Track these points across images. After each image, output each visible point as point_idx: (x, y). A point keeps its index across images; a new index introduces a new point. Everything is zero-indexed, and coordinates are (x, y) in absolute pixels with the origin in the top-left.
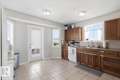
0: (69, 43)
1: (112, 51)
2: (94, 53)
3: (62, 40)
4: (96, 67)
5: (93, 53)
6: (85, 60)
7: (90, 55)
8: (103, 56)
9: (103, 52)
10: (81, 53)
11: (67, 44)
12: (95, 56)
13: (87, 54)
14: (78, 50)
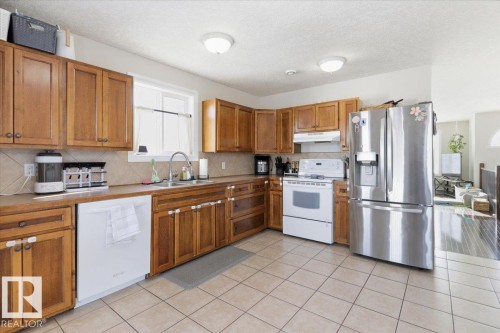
2: (215, 196)
4: (220, 240)
5: (212, 198)
7: (205, 207)
8: (233, 199)
9: (233, 187)
10: (174, 215)
12: (219, 204)
13: (197, 210)
14: (160, 202)
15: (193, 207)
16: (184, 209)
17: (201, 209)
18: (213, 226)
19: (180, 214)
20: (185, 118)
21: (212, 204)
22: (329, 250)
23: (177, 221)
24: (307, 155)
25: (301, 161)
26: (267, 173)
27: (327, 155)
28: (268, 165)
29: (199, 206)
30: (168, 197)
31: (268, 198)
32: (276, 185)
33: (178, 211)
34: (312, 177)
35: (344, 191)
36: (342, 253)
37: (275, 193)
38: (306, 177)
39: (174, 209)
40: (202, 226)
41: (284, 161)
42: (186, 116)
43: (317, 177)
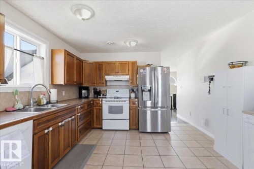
8: (79, 114)
9: (79, 107)
12: (73, 119)
14: (39, 124)
15: (60, 124)
16: (55, 127)
18: (70, 134)
22: (128, 133)
23: (50, 137)
24: (111, 87)
25: (108, 90)
26: (87, 97)
27: (121, 87)
28: (88, 92)
29: (63, 123)
30: (44, 119)
31: (93, 111)
32: (97, 103)
33: (51, 129)
34: (115, 98)
35: (134, 104)
36: (135, 133)
37: (97, 107)
38: (111, 98)
39: (48, 128)
41: (98, 90)
42: (39, 57)
43: (118, 98)
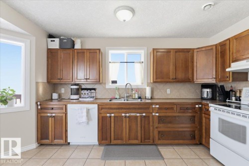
0: (63, 91)
1: (171, 103)
2: (142, 110)
3: (37, 83)
4: (145, 139)
5: (139, 111)
6: (122, 131)
7: (132, 116)
8: (157, 114)
9: (158, 106)
10: (110, 117)
11: (55, 96)
12: (144, 116)
13: (126, 117)
14: (102, 108)
15: (123, 115)
16: (117, 115)
17: (129, 117)
18: (139, 128)
19: (114, 117)
20: (139, 64)
21: (138, 115)
23: (112, 120)
25: (244, 90)
29: (127, 115)
30: (107, 107)
31: (201, 119)
33: (113, 115)
37: (206, 116)
39: (110, 114)
40: (130, 127)
42: (140, 63)
